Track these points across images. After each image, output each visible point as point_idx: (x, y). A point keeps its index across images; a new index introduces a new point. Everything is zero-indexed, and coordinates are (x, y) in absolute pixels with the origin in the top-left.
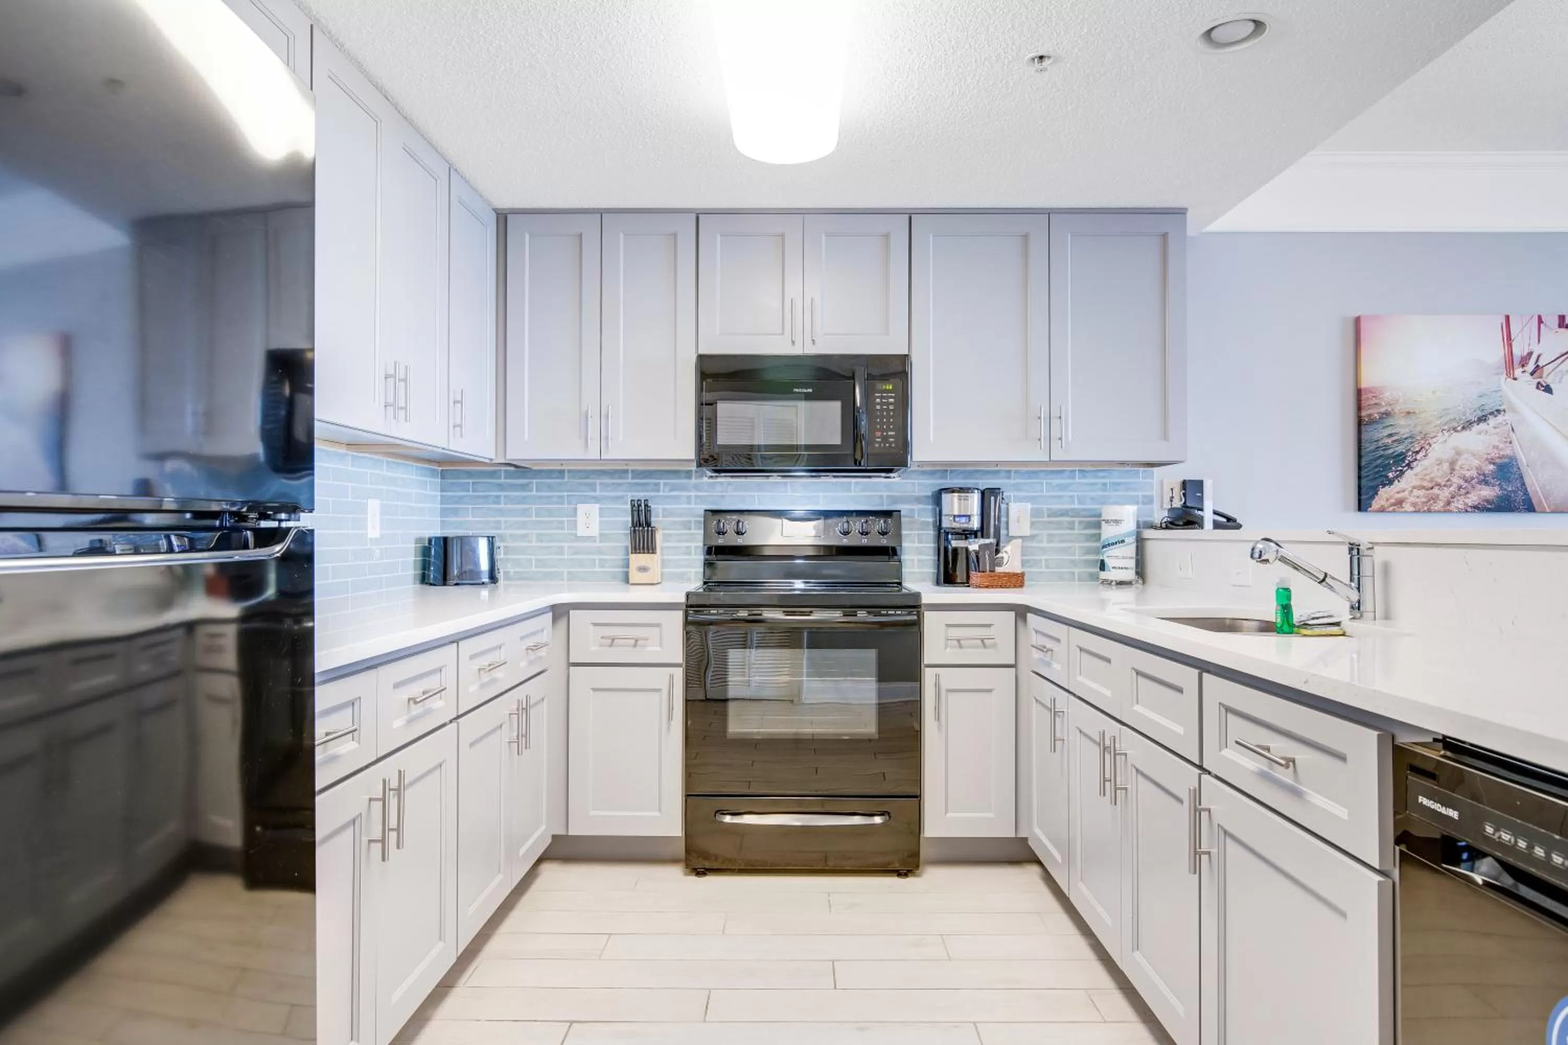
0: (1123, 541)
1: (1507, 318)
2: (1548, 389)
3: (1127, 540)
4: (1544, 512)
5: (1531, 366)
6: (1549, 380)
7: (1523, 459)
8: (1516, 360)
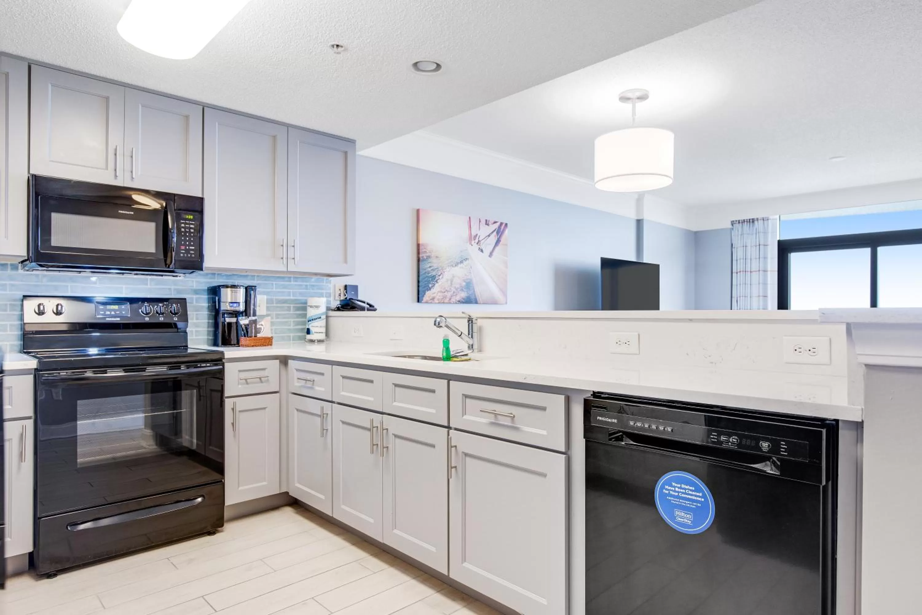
0: (320, 318)
1: (470, 218)
2: (482, 251)
3: (322, 317)
4: (480, 304)
5: (477, 241)
6: (482, 247)
7: (474, 281)
8: (473, 237)
